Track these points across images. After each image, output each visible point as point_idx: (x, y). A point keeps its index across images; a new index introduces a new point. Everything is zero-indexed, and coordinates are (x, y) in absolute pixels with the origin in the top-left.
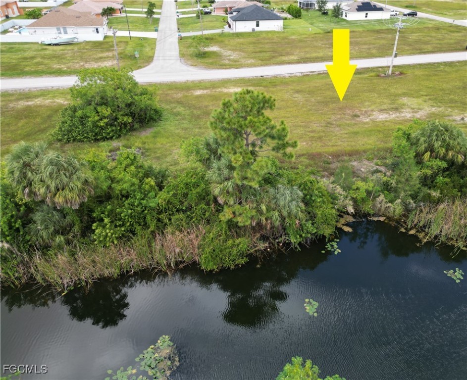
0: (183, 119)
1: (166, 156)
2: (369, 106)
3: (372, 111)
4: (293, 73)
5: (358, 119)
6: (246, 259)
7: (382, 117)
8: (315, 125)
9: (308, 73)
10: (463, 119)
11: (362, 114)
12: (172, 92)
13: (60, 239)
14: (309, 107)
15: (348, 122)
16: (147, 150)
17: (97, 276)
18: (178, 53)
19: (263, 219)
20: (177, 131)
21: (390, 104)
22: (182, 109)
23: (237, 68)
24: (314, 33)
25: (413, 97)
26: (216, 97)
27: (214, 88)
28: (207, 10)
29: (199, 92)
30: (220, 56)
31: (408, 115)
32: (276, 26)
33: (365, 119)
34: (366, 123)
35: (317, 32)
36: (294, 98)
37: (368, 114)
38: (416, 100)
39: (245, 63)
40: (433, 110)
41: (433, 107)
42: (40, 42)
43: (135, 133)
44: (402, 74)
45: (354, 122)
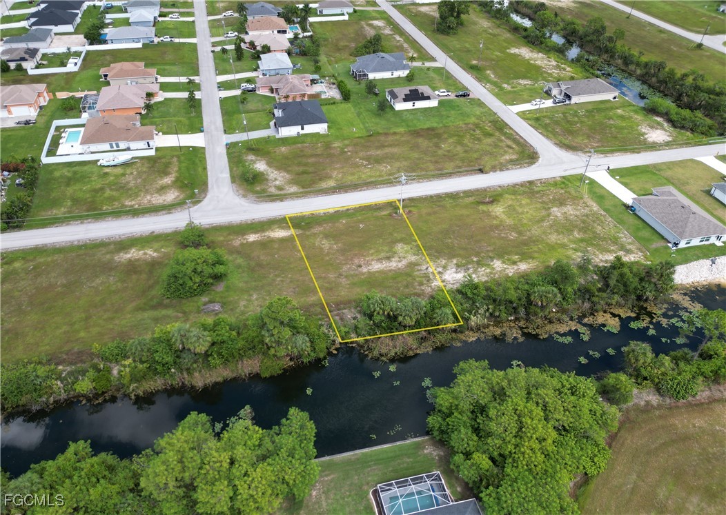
0: (243, 272)
1: (236, 308)
2: (372, 255)
3: (372, 260)
5: (360, 269)
7: (376, 267)
9: (339, 209)
10: (427, 268)
11: (365, 264)
12: (232, 237)
14: (331, 256)
15: (352, 273)
16: (225, 304)
17: (213, 382)
18: (229, 175)
19: (290, 352)
20: (241, 285)
21: (387, 252)
22: (242, 260)
23: (282, 201)
24: (357, 135)
25: (406, 244)
26: (265, 244)
27: (263, 231)
28: (250, 86)
29: (252, 238)
30: (267, 180)
31: (393, 264)
32: (321, 128)
33: (364, 270)
34: (363, 274)
35: (360, 135)
36: (323, 244)
37: (368, 264)
38: (407, 247)
39: (289, 192)
40: (413, 258)
41: (414, 255)
42: (99, 164)
43: (213, 288)
44: (410, 212)
45: (357, 272)
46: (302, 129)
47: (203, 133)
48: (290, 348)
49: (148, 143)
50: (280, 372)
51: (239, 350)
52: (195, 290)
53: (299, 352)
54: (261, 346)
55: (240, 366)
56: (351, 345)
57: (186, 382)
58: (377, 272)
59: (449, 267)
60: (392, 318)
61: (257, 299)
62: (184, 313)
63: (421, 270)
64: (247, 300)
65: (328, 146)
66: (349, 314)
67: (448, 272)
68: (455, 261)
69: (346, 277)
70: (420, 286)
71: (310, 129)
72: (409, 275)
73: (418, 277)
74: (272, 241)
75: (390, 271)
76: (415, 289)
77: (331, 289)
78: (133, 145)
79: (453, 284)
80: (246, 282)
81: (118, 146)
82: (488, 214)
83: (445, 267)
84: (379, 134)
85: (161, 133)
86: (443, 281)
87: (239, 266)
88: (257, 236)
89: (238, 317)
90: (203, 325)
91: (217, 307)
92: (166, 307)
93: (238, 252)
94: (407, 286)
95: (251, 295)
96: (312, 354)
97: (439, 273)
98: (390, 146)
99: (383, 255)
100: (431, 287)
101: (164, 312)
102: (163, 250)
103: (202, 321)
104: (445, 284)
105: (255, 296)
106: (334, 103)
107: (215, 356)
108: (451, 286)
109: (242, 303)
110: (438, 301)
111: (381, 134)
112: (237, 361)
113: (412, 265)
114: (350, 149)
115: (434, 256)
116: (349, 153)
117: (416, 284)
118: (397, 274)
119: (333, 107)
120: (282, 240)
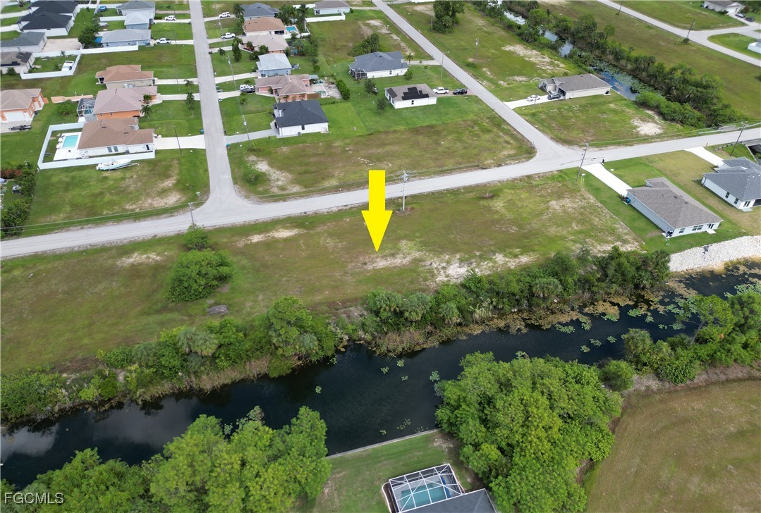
0: (248, 273)
1: (242, 309)
3: (377, 257)
4: (331, 208)
5: (365, 267)
6: (291, 371)
7: (381, 264)
8: (337, 274)
9: (342, 208)
10: (431, 264)
11: (370, 262)
12: (235, 238)
14: (336, 255)
15: (358, 270)
16: (231, 305)
18: (230, 176)
19: (298, 352)
20: (246, 286)
21: (391, 249)
22: (246, 261)
23: (284, 201)
24: (358, 134)
25: (409, 240)
26: (270, 245)
27: (267, 231)
28: (250, 87)
29: (256, 238)
30: (269, 180)
31: (398, 261)
32: (321, 128)
33: (370, 267)
34: (369, 271)
35: (361, 134)
36: (327, 243)
37: (373, 261)
38: (410, 244)
39: (292, 192)
40: (417, 255)
41: (418, 251)
42: (97, 168)
43: (219, 290)
44: (412, 209)
45: (362, 270)
46: (303, 129)
47: (203, 135)
48: (297, 347)
49: (147, 146)
50: (288, 372)
51: (247, 351)
52: (200, 293)
53: (307, 351)
54: (268, 347)
55: (248, 367)
56: (358, 342)
57: (194, 386)
58: (382, 269)
59: (453, 262)
60: (399, 314)
61: (263, 300)
62: (190, 316)
63: (425, 266)
64: (253, 301)
65: (329, 146)
66: (356, 312)
67: (451, 267)
68: (458, 256)
69: (351, 275)
70: (424, 281)
71: (311, 128)
72: (413, 271)
73: (423, 273)
74: (276, 241)
75: (395, 267)
76: (420, 285)
77: (337, 287)
78: (132, 149)
79: (457, 278)
80: (251, 283)
81: (116, 150)
82: (489, 209)
83: (448, 263)
84: (379, 132)
85: (160, 136)
86: (447, 276)
87: (243, 268)
88: (261, 236)
89: (244, 319)
90: (209, 328)
91: (223, 309)
92: (171, 310)
93: (243, 253)
94: (412, 282)
95: (257, 296)
96: (320, 352)
97: (444, 268)
98: (391, 144)
99: (387, 252)
100: (435, 282)
101: (170, 316)
102: (166, 253)
103: (209, 323)
104: (449, 278)
105: (261, 297)
106: (334, 103)
107: (223, 358)
108: (455, 280)
109: (249, 304)
110: (443, 295)
111: (381, 132)
112: (245, 362)
113: (416, 261)
114: (351, 147)
115: (438, 251)
116: (350, 152)
117: (421, 279)
118: (401, 271)
119: (332, 106)
120: (286, 240)
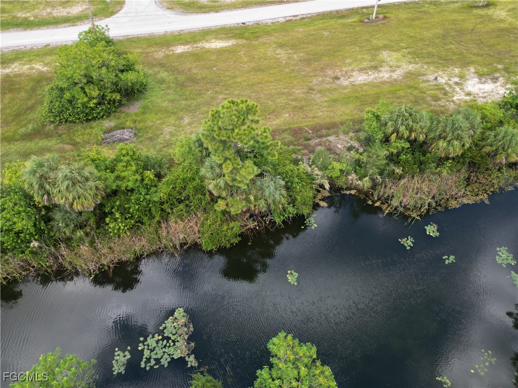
0: (168, 88)
1: (158, 136)
2: (350, 64)
3: (352, 71)
4: (276, 18)
5: (338, 82)
6: (239, 239)
7: (361, 78)
8: (298, 91)
9: (291, 18)
10: (436, 79)
11: (342, 75)
13: (80, 233)
14: (291, 68)
15: (328, 86)
16: (139, 130)
17: (116, 260)
19: (252, 206)
20: (164, 104)
21: (370, 61)
22: (166, 74)
23: (217, 12)
25: (393, 51)
31: (385, 75)
33: (345, 82)
34: (346, 88)
36: (277, 54)
37: (347, 75)
40: (410, 67)
41: (411, 63)
43: (123, 109)
44: (385, 17)
45: (334, 86)
48: (252, 198)
50: (236, 241)
51: (161, 204)
52: (92, 109)
53: (269, 205)
54: (200, 196)
55: (163, 232)
56: (348, 192)
59: (468, 77)
60: (419, 147)
61: (190, 124)
62: (75, 144)
63: (428, 81)
64: (174, 125)
66: (340, 142)
67: (469, 82)
68: (472, 70)
69: (319, 92)
70: (436, 101)
72: (413, 87)
73: (428, 89)
74: (207, 51)
75: (383, 83)
76: (430, 105)
77: (301, 109)
79: (485, 97)
80: (172, 101)
86: (469, 94)
88: (186, 47)
89: (160, 150)
91: (127, 134)
92: (48, 136)
93: (162, 65)
95: (181, 118)
96: (291, 209)
99: (365, 64)
100: (453, 101)
104: (472, 97)
105: (187, 120)
107: (118, 215)
109: (167, 130)
115: (440, 64)
117: (429, 98)
